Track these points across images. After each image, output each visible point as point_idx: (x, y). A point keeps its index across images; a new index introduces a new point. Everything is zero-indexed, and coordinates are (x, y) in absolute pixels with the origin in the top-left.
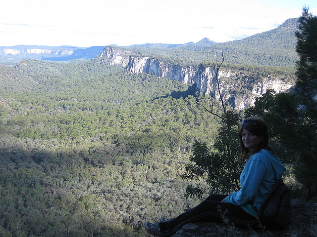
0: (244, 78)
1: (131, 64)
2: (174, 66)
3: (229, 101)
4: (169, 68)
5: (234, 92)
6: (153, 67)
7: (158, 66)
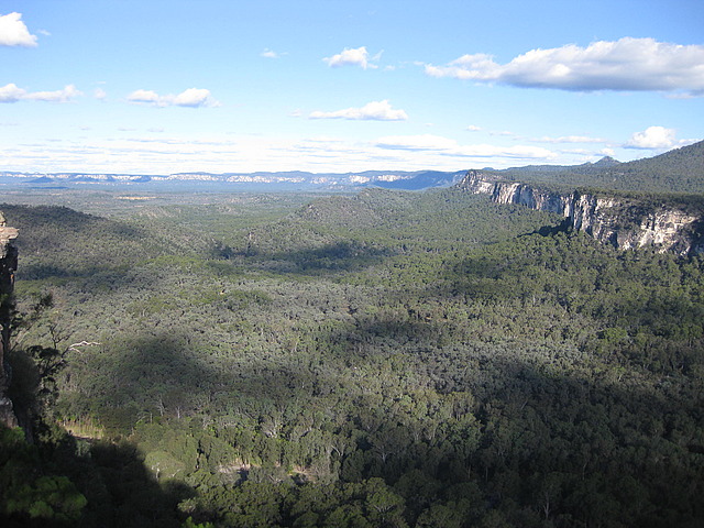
0: (630, 208)
1: (497, 193)
2: (552, 195)
3: (609, 239)
4: (545, 196)
5: (617, 227)
6: (525, 196)
7: (531, 195)
